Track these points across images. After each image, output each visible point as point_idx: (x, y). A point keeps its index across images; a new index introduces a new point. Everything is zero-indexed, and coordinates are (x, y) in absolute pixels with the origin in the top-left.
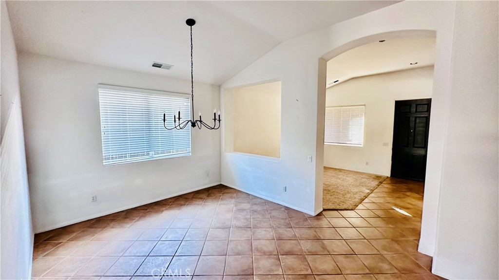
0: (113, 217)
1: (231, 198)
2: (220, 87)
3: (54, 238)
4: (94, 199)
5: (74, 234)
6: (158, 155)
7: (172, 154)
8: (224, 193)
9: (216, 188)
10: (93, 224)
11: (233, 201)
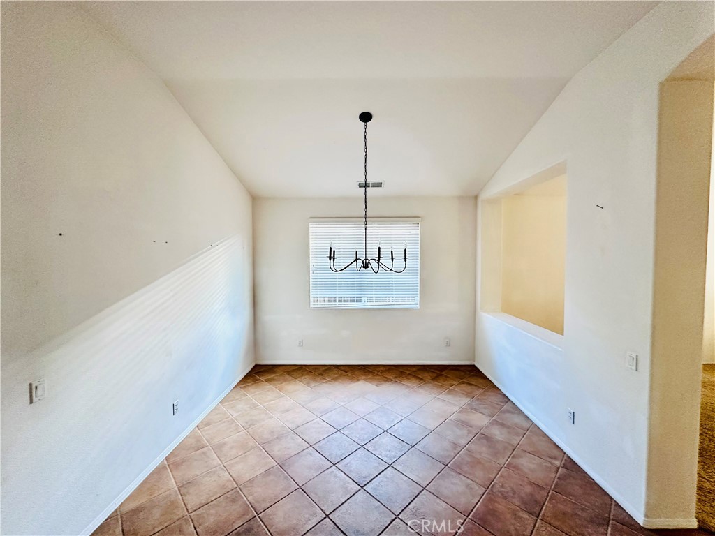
0: (313, 369)
1: (468, 395)
2: (476, 197)
3: (261, 374)
4: (301, 343)
5: (272, 376)
6: (371, 304)
7: (391, 303)
8: (463, 383)
9: (457, 370)
10: (293, 371)
11: (464, 401)
